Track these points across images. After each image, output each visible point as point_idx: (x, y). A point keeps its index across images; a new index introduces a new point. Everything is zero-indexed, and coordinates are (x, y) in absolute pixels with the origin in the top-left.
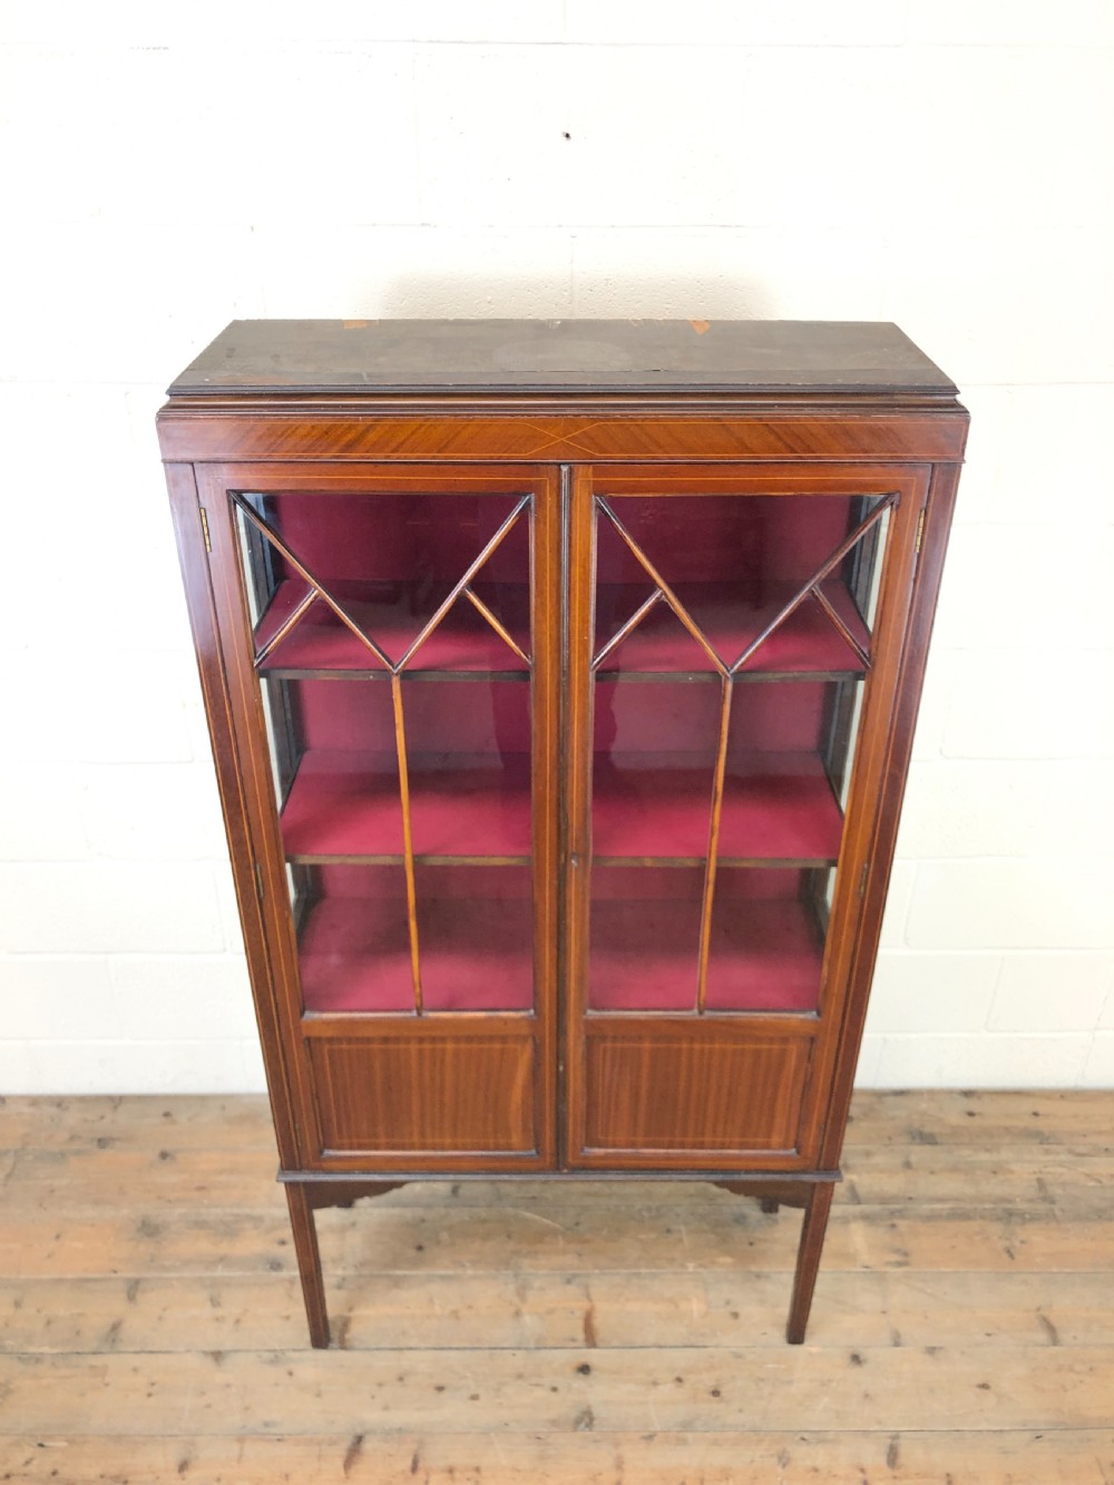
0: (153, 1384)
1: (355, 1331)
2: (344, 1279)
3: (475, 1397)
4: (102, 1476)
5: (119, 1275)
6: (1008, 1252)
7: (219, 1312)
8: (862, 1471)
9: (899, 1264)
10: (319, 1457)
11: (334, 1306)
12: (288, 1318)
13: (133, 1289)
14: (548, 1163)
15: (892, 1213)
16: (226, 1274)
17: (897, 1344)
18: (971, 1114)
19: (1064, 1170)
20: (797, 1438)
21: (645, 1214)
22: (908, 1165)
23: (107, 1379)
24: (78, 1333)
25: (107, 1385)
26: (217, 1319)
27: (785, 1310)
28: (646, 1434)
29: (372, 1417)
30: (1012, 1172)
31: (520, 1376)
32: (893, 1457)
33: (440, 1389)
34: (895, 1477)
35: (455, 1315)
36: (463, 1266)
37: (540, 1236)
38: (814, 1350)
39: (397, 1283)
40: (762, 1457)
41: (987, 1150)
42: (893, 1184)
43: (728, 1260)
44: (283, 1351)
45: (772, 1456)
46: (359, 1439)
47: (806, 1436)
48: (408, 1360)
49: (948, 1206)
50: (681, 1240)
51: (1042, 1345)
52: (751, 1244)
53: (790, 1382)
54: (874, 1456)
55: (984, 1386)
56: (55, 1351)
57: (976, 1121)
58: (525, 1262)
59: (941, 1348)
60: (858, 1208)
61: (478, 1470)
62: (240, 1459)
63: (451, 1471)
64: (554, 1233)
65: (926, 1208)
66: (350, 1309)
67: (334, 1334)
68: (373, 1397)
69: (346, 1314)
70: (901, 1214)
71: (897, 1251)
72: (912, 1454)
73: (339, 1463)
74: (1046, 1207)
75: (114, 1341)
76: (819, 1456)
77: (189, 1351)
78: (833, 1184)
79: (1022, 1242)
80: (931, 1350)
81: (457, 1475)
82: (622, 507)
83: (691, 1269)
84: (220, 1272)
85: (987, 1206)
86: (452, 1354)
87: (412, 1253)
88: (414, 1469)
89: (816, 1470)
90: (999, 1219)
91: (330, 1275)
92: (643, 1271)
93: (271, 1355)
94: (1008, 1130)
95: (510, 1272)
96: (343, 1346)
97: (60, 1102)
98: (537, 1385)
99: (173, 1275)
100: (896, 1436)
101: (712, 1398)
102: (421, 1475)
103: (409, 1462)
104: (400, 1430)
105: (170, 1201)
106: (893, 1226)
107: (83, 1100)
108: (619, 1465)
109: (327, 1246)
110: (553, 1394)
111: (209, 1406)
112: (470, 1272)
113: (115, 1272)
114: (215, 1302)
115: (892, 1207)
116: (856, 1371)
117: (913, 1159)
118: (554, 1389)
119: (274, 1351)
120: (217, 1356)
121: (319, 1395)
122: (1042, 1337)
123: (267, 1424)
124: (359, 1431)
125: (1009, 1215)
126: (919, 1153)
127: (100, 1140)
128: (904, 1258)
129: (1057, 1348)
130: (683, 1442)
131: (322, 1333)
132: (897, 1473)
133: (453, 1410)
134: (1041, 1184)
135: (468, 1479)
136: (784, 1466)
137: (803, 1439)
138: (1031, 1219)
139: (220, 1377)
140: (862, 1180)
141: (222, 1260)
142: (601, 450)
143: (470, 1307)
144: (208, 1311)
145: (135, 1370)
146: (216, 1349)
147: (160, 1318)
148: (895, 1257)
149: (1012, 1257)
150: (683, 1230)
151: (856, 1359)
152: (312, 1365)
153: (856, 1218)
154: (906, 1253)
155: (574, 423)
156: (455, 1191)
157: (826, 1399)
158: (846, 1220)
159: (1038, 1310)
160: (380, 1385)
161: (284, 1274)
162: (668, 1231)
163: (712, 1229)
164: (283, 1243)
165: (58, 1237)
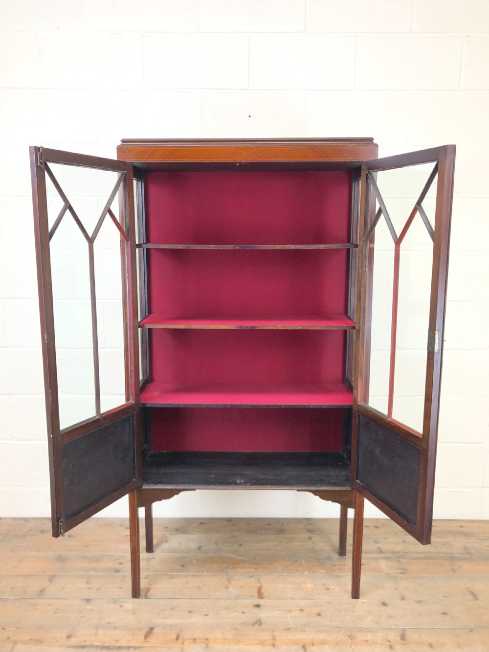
0: (58, 609)
1: (151, 593)
2: (148, 576)
3: (206, 615)
4: (31, 640)
5: (46, 574)
6: (452, 570)
7: (90, 586)
8: (389, 641)
9: (402, 573)
10: (133, 635)
11: (143, 584)
12: (121, 588)
13: (51, 579)
15: (398, 557)
16: (95, 574)
17: (403, 599)
19: (476, 544)
20: (357, 630)
21: (286, 556)
22: (404, 542)
23: (37, 607)
24: (25, 592)
25: (36, 609)
26: (89, 588)
27: (349, 587)
28: (287, 628)
29: (158, 621)
30: (452, 545)
31: (228, 608)
32: (403, 637)
33: (190, 612)
34: (405, 644)
35: (198, 588)
36: (202, 572)
37: (239, 562)
38: (364, 601)
39: (172, 577)
40: (341, 636)
41: (440, 538)
42: (399, 548)
43: (324, 571)
44: (119, 599)
45: (346, 636)
46: (152, 629)
47: (362, 629)
48: (175, 602)
49: (425, 555)
50: (302, 564)
51: (471, 600)
52: (334, 566)
53: (354, 611)
54: (394, 637)
55: (445, 613)
56: (14, 598)
58: (231, 572)
59: (424, 601)
60: (382, 555)
61: (207, 639)
62: (96, 635)
63: (194, 639)
64: (245, 562)
65: (414, 556)
66: (150, 585)
67: (142, 593)
68: (159, 614)
69: (149, 587)
70: (403, 557)
71: (401, 569)
72: (412, 636)
73: (142, 637)
74: (468, 555)
75: (41, 595)
76: (369, 637)
77: (75, 599)
79: (458, 567)
80: (419, 602)
81: (197, 641)
83: (307, 574)
84: (91, 573)
85: (442, 555)
86: (197, 600)
87: (180, 567)
88: (177, 638)
89: (367, 641)
90: (447, 559)
91: (143, 574)
92: (285, 574)
93: (113, 600)
94: (449, 532)
95: (224, 574)
96: (146, 597)
97: (26, 519)
98: (236, 611)
99: (70, 574)
100: (404, 630)
101: (317, 616)
102: (180, 641)
103: (175, 636)
104: (171, 625)
105: (71, 551)
106: (399, 561)
107: (36, 519)
108: (274, 638)
109: (142, 564)
110: (243, 614)
111: (83, 617)
112: (205, 574)
113: (44, 572)
114: (88, 583)
115: (398, 555)
116: (383, 608)
117: (407, 540)
118: (244, 613)
119: (115, 599)
120: (88, 600)
121: (134, 613)
122: (471, 597)
123: (109, 623)
124: (152, 626)
125: (452, 558)
126: (409, 538)
127: (41, 531)
128: (404, 571)
129: (478, 601)
130: (304, 631)
131: (136, 593)
132: (405, 642)
133: (196, 619)
134: (466, 548)
135: (203, 642)
136: (352, 639)
137: (360, 630)
138: (462, 560)
139: (89, 607)
140: (384, 546)
141: (93, 569)
142: (260, 157)
143: (205, 585)
144: (85, 585)
145: (50, 604)
146: (87, 598)
147: (63, 588)
148: (400, 571)
149: (454, 572)
150: (303, 561)
151: (384, 604)
152: (131, 603)
153: (382, 558)
154: (406, 570)
155: (251, 148)
156: (200, 548)
157: (370, 618)
158: (377, 559)
159: (468, 588)
160: (163, 610)
161: (121, 574)
162: (296, 561)
163: (316, 561)
164: (121, 564)
165: (20, 561)
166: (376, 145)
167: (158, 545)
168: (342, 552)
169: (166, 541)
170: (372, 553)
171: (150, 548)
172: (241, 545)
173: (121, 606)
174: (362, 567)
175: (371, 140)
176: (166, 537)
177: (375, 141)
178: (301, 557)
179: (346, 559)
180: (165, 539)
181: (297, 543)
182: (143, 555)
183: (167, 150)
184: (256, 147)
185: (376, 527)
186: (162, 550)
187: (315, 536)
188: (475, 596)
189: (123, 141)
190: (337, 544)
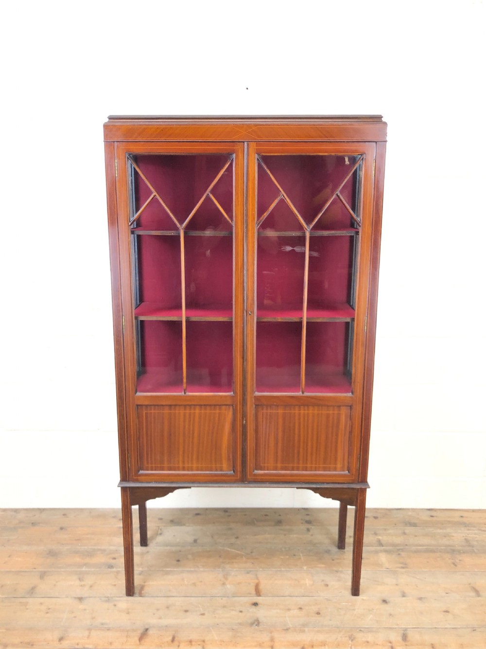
0: (49, 609)
1: (146, 590)
2: (142, 572)
3: (203, 614)
4: (21, 643)
5: (36, 570)
6: (454, 564)
7: (82, 583)
8: (390, 642)
9: (403, 568)
10: (127, 636)
11: (137, 580)
12: (115, 585)
13: (43, 575)
14: (239, 478)
15: (398, 550)
16: (87, 570)
17: (404, 596)
18: (432, 516)
19: (477, 536)
20: (358, 631)
21: (283, 549)
22: (404, 533)
23: (27, 607)
24: (15, 590)
25: (27, 609)
26: (81, 586)
27: (349, 583)
28: (285, 628)
29: (153, 621)
30: (453, 536)
31: (224, 607)
32: (405, 637)
33: (186, 611)
34: (406, 645)
35: (194, 584)
36: (198, 567)
37: (236, 556)
38: (364, 598)
39: (168, 573)
40: (341, 637)
41: (441, 529)
42: (398, 540)
43: (323, 566)
44: (112, 597)
45: (346, 637)
46: (147, 630)
47: (362, 629)
48: (171, 601)
49: (425, 547)
50: (300, 558)
51: (473, 597)
52: (333, 560)
53: (354, 610)
54: (395, 637)
55: (447, 612)
56: (4, 596)
57: (434, 519)
58: (227, 566)
59: (425, 598)
60: (382, 548)
61: (204, 641)
62: (88, 637)
63: (191, 642)
64: (242, 556)
65: (414, 548)
66: (145, 582)
67: (136, 591)
68: (154, 614)
69: (143, 584)
70: (402, 550)
71: (402, 563)
72: (413, 636)
73: (137, 639)
74: (469, 548)
75: (32, 593)
76: (370, 637)
77: (67, 597)
78: (365, 489)
79: (460, 560)
80: (420, 599)
81: (193, 643)
82: (267, 160)
83: (305, 569)
84: (84, 569)
85: (442, 548)
86: (192, 598)
87: (175, 562)
88: (173, 640)
89: (368, 642)
90: (448, 552)
91: (137, 570)
92: (283, 569)
93: (107, 599)
94: (449, 522)
95: (220, 569)
96: (141, 595)
97: (16, 511)
98: (233, 610)
99: (62, 570)
100: (406, 629)
101: (316, 615)
102: (176, 643)
103: (170, 638)
104: (166, 626)
105: (63, 544)
106: (399, 554)
107: (27, 510)
108: (272, 640)
109: (136, 559)
110: (240, 613)
111: (75, 617)
112: (201, 569)
113: (35, 569)
114: (80, 580)
115: (398, 548)
116: (384, 606)
117: (407, 531)
118: (241, 612)
119: (108, 597)
120: (80, 599)
121: (128, 613)
122: (473, 594)
123: (102, 624)
124: (147, 627)
125: (452, 551)
126: (409, 530)
127: (32, 523)
128: (405, 566)
129: (480, 598)
130: (304, 631)
131: (130, 591)
132: (407, 643)
133: (192, 619)
134: (467, 540)
135: (199, 645)
136: (352, 640)
137: (361, 630)
138: (464, 553)
139: (81, 607)
140: (384, 539)
141: (86, 565)
142: (259, 137)
143: (201, 582)
144: (77, 583)
145: (41, 604)
146: (80, 596)
147: (55, 585)
148: (401, 565)
149: (456, 566)
150: (301, 555)
151: (385, 601)
152: (126, 602)
153: (381, 551)
154: (406, 564)
155: (249, 126)
156: (195, 541)
157: (371, 616)
158: (377, 552)
159: (470, 584)
160: (158, 610)
161: (114, 570)
162: (294, 555)
163: (316, 554)
164: (114, 559)
165: (10, 556)
166: (385, 124)
167: (153, 538)
168: (341, 545)
169: (161, 534)
170: (372, 546)
171: (144, 542)
172: (237, 538)
173: (115, 605)
174: (363, 561)
175: (380, 117)
176: (161, 530)
177: (383, 119)
178: (299, 550)
179: (344, 552)
180: (160, 532)
181: (295, 536)
182: (137, 549)
183: (158, 128)
184: (256, 125)
185: (376, 518)
186: (157, 543)
187: (313, 527)
188: (477, 593)
189: (111, 118)
190: (336, 536)
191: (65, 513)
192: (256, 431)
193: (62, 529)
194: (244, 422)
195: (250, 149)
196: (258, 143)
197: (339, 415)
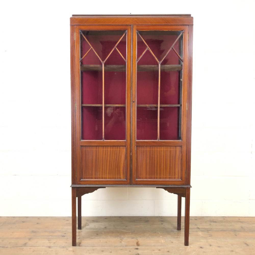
0: (34, 250)
1: (82, 244)
2: (80, 238)
3: (111, 252)
5: (27, 237)
6: (235, 235)
7: (50, 242)
11: (77, 241)
12: (66, 242)
13: (30, 239)
14: (128, 182)
15: (208, 230)
17: (210, 246)
18: (224, 219)
19: (247, 226)
21: (150, 230)
22: (210, 225)
24: (17, 244)
25: (23, 250)
26: (50, 243)
27: (183, 241)
29: (86, 254)
30: (235, 226)
31: (122, 250)
33: (103, 251)
35: (106, 242)
36: (107, 236)
37: (126, 233)
38: (191, 246)
39: (92, 238)
41: (229, 223)
43: (170, 236)
44: (65, 247)
48: (94, 248)
49: (221, 230)
50: (158, 233)
52: (175, 234)
53: (186, 250)
55: (232, 251)
56: (11, 246)
57: (225, 220)
58: (122, 236)
59: (221, 246)
64: (129, 233)
65: (215, 230)
66: (81, 241)
67: (77, 244)
68: (87, 252)
70: (209, 230)
74: (243, 230)
75: (25, 245)
77: (43, 246)
78: (190, 188)
79: (238, 234)
80: (219, 247)
82: (141, 33)
83: (161, 237)
85: (229, 230)
86: (105, 247)
87: (96, 235)
90: (232, 231)
92: (150, 237)
93: (63, 247)
94: (233, 221)
95: (119, 237)
96: (79, 246)
97: (14, 217)
98: (126, 251)
99: (39, 237)
101: (168, 252)
105: (39, 229)
106: (208, 232)
107: (19, 217)
109: (77, 234)
111: (47, 253)
112: (109, 237)
114: (49, 241)
116: (201, 249)
117: (212, 224)
118: (130, 251)
120: (50, 247)
121: (74, 252)
122: (245, 245)
125: (235, 231)
127: (23, 222)
129: (248, 247)
131: (74, 244)
133: (106, 254)
134: (242, 227)
138: (240, 231)
139: (50, 249)
140: (200, 227)
141: (51, 236)
142: (137, 23)
143: (109, 241)
144: (48, 241)
145: (30, 249)
146: (49, 246)
147: (36, 242)
148: (209, 236)
149: (236, 236)
150: (159, 232)
151: (201, 248)
152: (72, 248)
153: (199, 231)
154: (211, 235)
155: (133, 19)
156: (105, 228)
157: (194, 252)
158: (197, 231)
159: (243, 242)
160: (89, 250)
161: (65, 237)
162: (155, 232)
163: (166, 232)
164: (65, 234)
165: (13, 233)
166: (192, 18)
167: (84, 227)
168: (179, 228)
169: (88, 225)
170: (194, 229)
171: (80, 228)
172: (127, 226)
173: (67, 249)
174: (189, 234)
175: (190, 15)
176: (88, 224)
177: (191, 16)
178: (158, 231)
179: (181, 231)
180: (87, 224)
181: (155, 226)
182: (77, 230)
183: (94, 19)
184: (136, 18)
185: (196, 220)
186: (86, 228)
187: (164, 223)
188: (247, 245)
189: (73, 15)
190: (176, 226)
191: (39, 218)
192: (137, 159)
193: (38, 223)
194: (131, 154)
195: (134, 28)
196: (137, 26)
197: (176, 151)
